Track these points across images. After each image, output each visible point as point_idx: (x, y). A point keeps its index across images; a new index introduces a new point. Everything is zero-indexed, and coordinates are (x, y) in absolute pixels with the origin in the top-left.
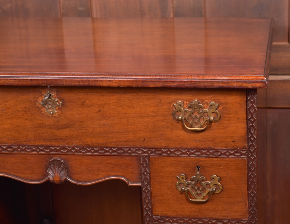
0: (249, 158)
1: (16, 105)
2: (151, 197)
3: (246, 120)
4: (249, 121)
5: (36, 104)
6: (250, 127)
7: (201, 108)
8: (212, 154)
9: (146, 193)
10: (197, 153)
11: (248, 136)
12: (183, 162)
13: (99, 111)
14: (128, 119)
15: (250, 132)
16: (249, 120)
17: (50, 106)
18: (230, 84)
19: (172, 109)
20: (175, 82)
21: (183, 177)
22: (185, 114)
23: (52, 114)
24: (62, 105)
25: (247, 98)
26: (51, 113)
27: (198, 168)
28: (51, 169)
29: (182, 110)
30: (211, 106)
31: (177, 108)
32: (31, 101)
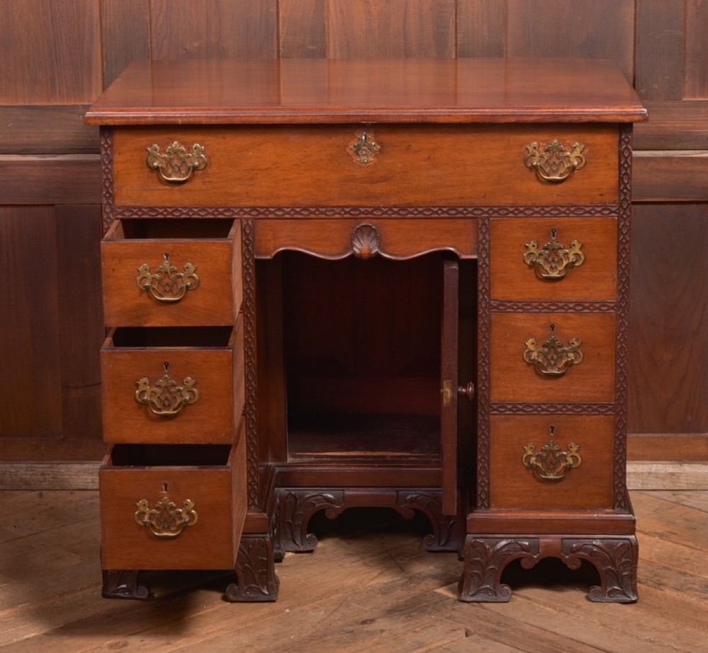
0: (620, 217)
1: (319, 151)
2: (490, 274)
3: (617, 167)
4: (622, 168)
5: (346, 150)
6: (624, 175)
7: (562, 151)
8: (573, 212)
9: (483, 269)
10: (553, 212)
11: (620, 187)
12: (534, 225)
13: (429, 158)
14: (465, 168)
15: (623, 182)
16: (622, 165)
17: (364, 153)
18: (603, 117)
19: (524, 153)
20: (532, 115)
21: (534, 244)
22: (540, 159)
23: (366, 163)
24: (380, 151)
25: (620, 137)
26: (365, 160)
27: (553, 233)
28: (358, 239)
29: (537, 154)
30: (575, 148)
31: (530, 151)
32: (339, 146)
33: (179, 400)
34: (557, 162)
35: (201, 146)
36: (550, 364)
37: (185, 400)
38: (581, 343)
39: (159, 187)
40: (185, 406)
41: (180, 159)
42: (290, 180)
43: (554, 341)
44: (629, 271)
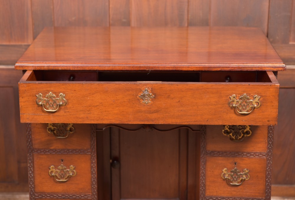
1: (123, 98)
5: (137, 97)
7: (249, 99)
13: (179, 102)
14: (198, 107)
17: (146, 98)
19: (228, 100)
22: (237, 103)
24: (154, 98)
26: (147, 103)
29: (235, 101)
30: (255, 98)
31: (232, 99)
32: (133, 95)
33: (68, 175)
34: (246, 104)
35: (64, 94)
36: (234, 180)
37: (70, 175)
38: (249, 171)
39: (43, 114)
40: (70, 177)
41: (53, 100)
42: (108, 111)
43: (236, 170)
44: (273, 139)
